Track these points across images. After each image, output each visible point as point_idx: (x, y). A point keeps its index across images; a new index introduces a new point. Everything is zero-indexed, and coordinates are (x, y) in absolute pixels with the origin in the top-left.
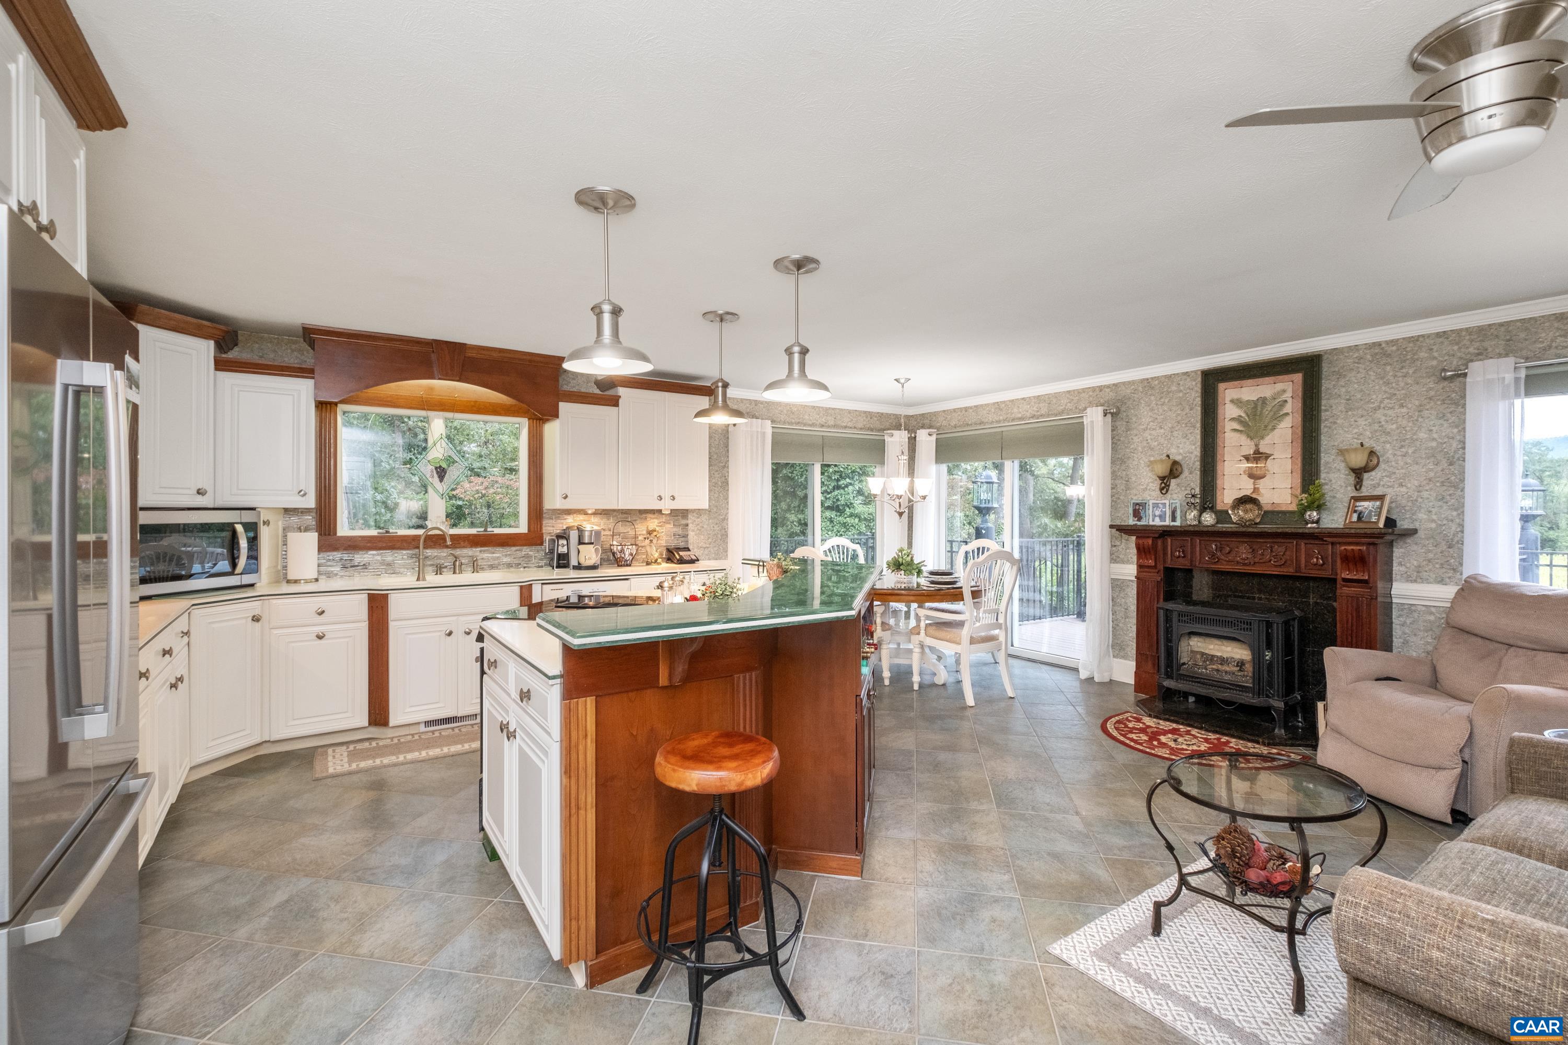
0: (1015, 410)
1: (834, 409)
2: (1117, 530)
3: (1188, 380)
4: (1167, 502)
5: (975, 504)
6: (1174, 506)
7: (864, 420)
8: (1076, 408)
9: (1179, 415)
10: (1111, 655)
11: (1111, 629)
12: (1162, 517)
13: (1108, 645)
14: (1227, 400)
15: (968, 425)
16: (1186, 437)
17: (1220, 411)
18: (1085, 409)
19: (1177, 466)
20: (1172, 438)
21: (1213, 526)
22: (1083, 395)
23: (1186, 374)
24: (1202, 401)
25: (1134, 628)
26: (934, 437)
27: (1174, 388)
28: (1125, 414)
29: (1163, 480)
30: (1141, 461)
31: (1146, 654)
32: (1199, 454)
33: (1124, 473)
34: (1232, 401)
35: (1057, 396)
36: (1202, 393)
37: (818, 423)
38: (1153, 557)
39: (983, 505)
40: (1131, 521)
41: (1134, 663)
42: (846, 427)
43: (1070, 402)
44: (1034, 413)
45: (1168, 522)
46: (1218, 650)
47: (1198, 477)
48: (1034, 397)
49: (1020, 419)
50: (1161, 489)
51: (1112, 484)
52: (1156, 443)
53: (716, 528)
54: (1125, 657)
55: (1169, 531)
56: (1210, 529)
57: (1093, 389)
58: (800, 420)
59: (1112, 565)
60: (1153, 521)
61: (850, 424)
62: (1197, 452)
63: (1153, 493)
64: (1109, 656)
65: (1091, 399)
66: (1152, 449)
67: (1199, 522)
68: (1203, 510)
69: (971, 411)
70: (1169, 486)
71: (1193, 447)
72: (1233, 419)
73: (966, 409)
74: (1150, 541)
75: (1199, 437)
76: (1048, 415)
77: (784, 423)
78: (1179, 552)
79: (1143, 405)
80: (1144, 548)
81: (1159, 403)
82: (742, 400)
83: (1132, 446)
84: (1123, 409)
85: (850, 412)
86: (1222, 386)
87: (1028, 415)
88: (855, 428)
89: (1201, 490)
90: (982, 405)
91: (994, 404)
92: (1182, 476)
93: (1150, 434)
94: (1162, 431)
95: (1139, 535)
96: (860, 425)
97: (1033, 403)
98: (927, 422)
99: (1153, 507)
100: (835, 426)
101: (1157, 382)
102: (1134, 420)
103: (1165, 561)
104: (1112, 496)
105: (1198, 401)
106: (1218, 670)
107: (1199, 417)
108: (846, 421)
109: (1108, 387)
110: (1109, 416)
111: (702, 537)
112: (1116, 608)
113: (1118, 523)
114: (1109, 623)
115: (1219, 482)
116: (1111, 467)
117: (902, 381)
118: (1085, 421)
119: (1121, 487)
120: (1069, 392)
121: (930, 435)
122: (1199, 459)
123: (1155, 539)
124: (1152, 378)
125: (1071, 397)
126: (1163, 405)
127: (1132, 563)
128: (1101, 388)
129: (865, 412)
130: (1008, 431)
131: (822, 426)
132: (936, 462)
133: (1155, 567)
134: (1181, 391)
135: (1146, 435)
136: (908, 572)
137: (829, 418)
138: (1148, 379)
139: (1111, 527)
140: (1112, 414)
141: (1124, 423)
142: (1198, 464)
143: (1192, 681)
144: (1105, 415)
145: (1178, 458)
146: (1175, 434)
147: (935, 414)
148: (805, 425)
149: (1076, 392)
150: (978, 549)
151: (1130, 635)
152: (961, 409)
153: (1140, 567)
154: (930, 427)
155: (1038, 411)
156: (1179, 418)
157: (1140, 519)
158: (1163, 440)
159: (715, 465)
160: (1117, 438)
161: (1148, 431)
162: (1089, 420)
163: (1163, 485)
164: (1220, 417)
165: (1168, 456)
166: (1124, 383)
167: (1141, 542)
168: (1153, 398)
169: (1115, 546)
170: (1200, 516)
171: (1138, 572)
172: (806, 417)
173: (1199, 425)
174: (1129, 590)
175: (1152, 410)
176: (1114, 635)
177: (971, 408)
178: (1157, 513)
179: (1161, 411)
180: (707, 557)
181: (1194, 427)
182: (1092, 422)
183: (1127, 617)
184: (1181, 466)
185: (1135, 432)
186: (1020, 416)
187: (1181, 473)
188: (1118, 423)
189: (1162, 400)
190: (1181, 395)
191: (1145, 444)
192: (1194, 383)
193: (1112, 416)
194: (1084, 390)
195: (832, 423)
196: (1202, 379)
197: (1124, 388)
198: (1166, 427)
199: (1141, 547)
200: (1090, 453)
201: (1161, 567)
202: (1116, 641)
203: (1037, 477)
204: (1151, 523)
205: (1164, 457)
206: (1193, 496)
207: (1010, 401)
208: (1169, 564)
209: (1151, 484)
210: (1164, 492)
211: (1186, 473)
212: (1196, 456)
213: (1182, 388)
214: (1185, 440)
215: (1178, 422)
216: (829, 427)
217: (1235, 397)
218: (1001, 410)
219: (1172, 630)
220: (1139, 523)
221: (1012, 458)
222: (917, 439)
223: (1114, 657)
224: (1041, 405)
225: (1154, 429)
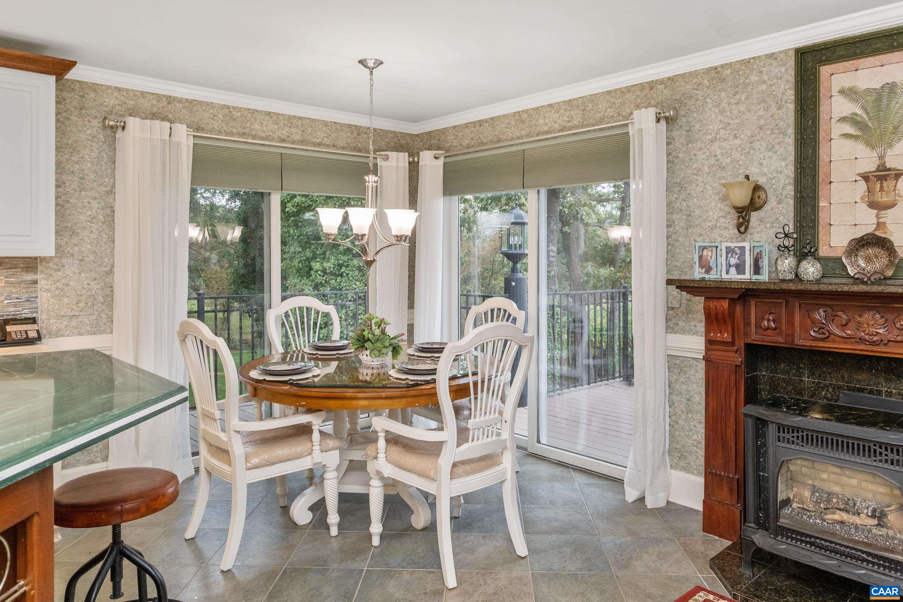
0: (541, 121)
1: (301, 118)
2: (678, 287)
3: (775, 64)
4: (747, 245)
5: (505, 249)
6: (757, 250)
7: (348, 137)
8: (619, 114)
9: (761, 117)
10: (668, 464)
11: (667, 428)
12: (740, 267)
13: (664, 452)
14: (834, 92)
15: (482, 144)
16: (771, 148)
17: (823, 108)
18: (632, 113)
19: (758, 193)
20: (752, 152)
21: (818, 282)
22: (628, 96)
23: (772, 56)
24: (796, 95)
25: (701, 429)
26: (441, 162)
27: (754, 78)
28: (684, 120)
29: (742, 212)
30: (708, 187)
31: (720, 475)
32: (792, 175)
33: (685, 204)
34: (842, 92)
35: (594, 98)
36: (797, 82)
37: (275, 136)
38: (730, 329)
39: (513, 251)
40: (698, 274)
41: (701, 480)
42: (320, 144)
43: (610, 107)
44: (564, 124)
45: (748, 276)
46: (836, 483)
47: (791, 209)
48: (564, 102)
49: (546, 133)
50: (739, 226)
51: (668, 220)
52: (729, 160)
53: (94, 285)
54: (687, 469)
55: (753, 290)
56: (815, 288)
57: (641, 86)
58: (247, 131)
59: (670, 336)
60: (727, 273)
61: (326, 141)
62: (790, 171)
63: (725, 233)
64: (666, 466)
65: (639, 101)
66: (723, 168)
67: (797, 275)
68: (801, 256)
69: (486, 125)
70: (748, 222)
71: (783, 164)
72: (843, 119)
73: (480, 123)
74: (725, 304)
75: (791, 149)
76: (582, 127)
77: (219, 132)
78: (769, 320)
79: (710, 106)
80: (717, 314)
81: (733, 101)
82: (143, 94)
83: (695, 165)
84: (682, 113)
85: (326, 124)
86: (825, 70)
87: (557, 126)
88: (334, 146)
89: (795, 226)
90: (499, 117)
91: (514, 114)
92: (767, 207)
93: (720, 148)
94: (738, 141)
95: (710, 295)
96: (340, 143)
97: (562, 111)
98: (434, 142)
99: (727, 253)
100: (302, 142)
101: (729, 72)
102: (698, 126)
103: (746, 334)
104: (668, 237)
105: (791, 95)
106: (842, 523)
107: (792, 119)
108: (320, 136)
109: (661, 82)
110: (663, 123)
111: (66, 300)
112: (674, 398)
113: (676, 276)
114: (664, 419)
115: (823, 216)
116: (667, 196)
117: (371, 64)
118: (631, 130)
119: (680, 224)
120: (609, 92)
121: (435, 158)
122: (792, 181)
123: (733, 301)
124: (722, 66)
125: (612, 100)
126: (738, 103)
127: (696, 333)
128: (652, 85)
129: (349, 126)
130: (531, 149)
131: (283, 141)
132: (445, 194)
133: (732, 343)
134: (764, 82)
135: (716, 148)
136: (376, 352)
137: (293, 130)
138: (716, 68)
139: (669, 282)
140: (667, 118)
141: (684, 133)
142: (790, 190)
143: (802, 541)
144: (658, 120)
145: (762, 181)
146: (757, 145)
147: (444, 131)
148: (254, 137)
149: (619, 93)
150: (492, 311)
151: (695, 437)
152: (474, 124)
153: (710, 342)
154: (439, 148)
155: (569, 121)
156: (762, 122)
157: (708, 270)
158: (738, 155)
159: (92, 189)
160: (674, 154)
161: (717, 142)
162: (636, 127)
163: (741, 220)
164: (823, 116)
165: (747, 177)
166: (683, 76)
167: (712, 304)
168: (723, 94)
169: (673, 308)
170: (798, 266)
171: (707, 349)
172: (257, 126)
173: (791, 131)
174: (692, 372)
175: (722, 112)
176: (672, 436)
177: (486, 121)
178: (733, 261)
179: (735, 112)
180: (76, 331)
181: (784, 134)
182: (640, 130)
183: (689, 411)
184: (765, 192)
185: (699, 144)
186: (546, 128)
187: (765, 202)
188: (675, 133)
189: (737, 97)
190: (764, 87)
191: (713, 161)
192: (783, 69)
193: (667, 123)
194: (629, 89)
195: (298, 137)
196: (796, 62)
197: (683, 83)
198: (742, 136)
199: (713, 312)
200: (637, 176)
201: (740, 344)
202: (675, 445)
203: (587, 225)
204: (725, 276)
205: (741, 178)
206: (786, 235)
207: (534, 109)
208: (755, 338)
209: (722, 220)
210: (742, 229)
211: (772, 202)
212: (788, 176)
213: (765, 77)
214: (770, 154)
215: (761, 128)
216: (293, 142)
217: (847, 85)
218: (523, 122)
219: (766, 452)
220: (707, 277)
221: (536, 186)
222: (420, 164)
223: (672, 467)
224: (573, 113)
225: (725, 140)
